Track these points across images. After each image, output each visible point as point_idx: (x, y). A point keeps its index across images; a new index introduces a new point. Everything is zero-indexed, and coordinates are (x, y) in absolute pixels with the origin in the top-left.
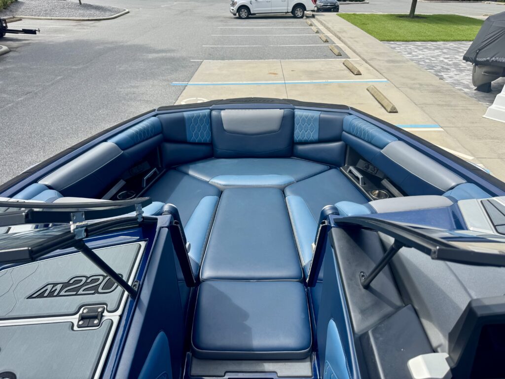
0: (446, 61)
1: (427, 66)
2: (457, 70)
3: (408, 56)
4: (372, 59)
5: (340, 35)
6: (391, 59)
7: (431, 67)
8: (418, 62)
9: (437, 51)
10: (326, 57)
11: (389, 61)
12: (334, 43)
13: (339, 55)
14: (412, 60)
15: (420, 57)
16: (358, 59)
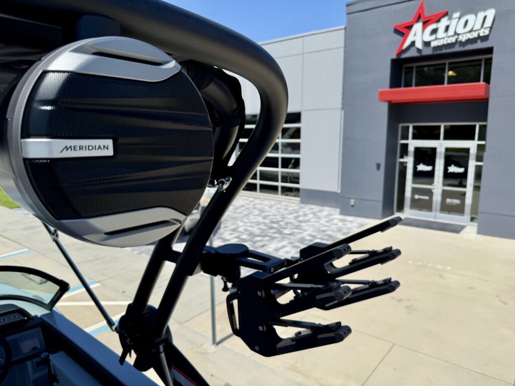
11: (25, 229)
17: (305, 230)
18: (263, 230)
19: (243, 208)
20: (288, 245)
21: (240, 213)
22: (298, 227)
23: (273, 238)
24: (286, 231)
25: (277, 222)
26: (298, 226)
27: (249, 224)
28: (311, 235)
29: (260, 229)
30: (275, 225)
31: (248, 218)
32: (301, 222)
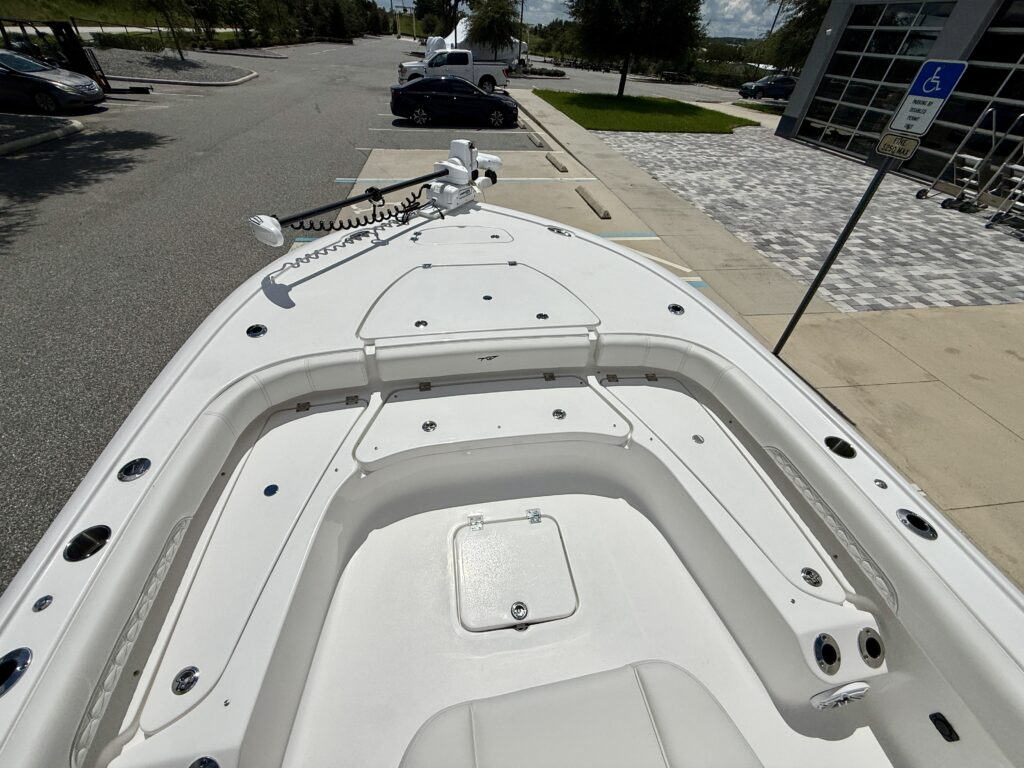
0: (659, 156)
1: (640, 162)
2: (671, 168)
3: (618, 150)
4: (579, 152)
5: (539, 119)
6: (599, 152)
7: (643, 163)
8: (630, 156)
9: (649, 144)
10: (524, 148)
12: (533, 130)
13: (540, 146)
14: (624, 155)
15: (632, 151)
16: (563, 151)
17: (1008, 264)
18: (917, 240)
19: (894, 198)
20: (956, 277)
21: (885, 203)
22: (991, 255)
23: (928, 258)
24: (963, 255)
25: (953, 236)
26: (998, 253)
27: (894, 225)
28: (1014, 275)
29: (911, 237)
30: (945, 240)
31: (895, 216)
32: (1007, 248)
